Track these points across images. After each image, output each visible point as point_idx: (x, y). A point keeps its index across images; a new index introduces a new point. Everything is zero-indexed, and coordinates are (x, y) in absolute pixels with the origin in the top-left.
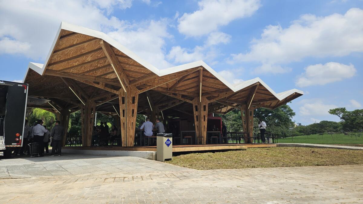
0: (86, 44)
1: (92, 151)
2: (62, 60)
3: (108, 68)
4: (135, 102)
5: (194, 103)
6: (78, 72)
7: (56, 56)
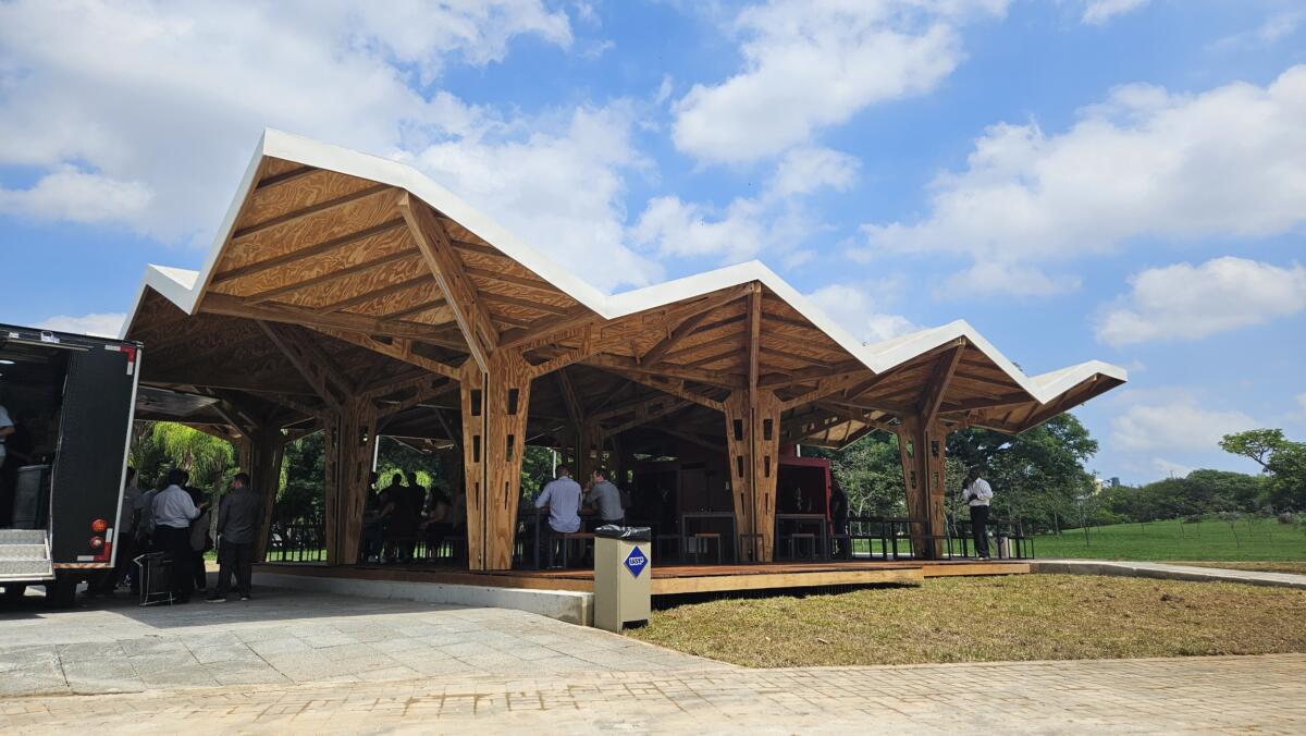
0: (349, 206)
1: (363, 583)
2: (262, 259)
3: (423, 287)
4: (518, 408)
5: (729, 409)
6: (319, 304)
7: (243, 246)
